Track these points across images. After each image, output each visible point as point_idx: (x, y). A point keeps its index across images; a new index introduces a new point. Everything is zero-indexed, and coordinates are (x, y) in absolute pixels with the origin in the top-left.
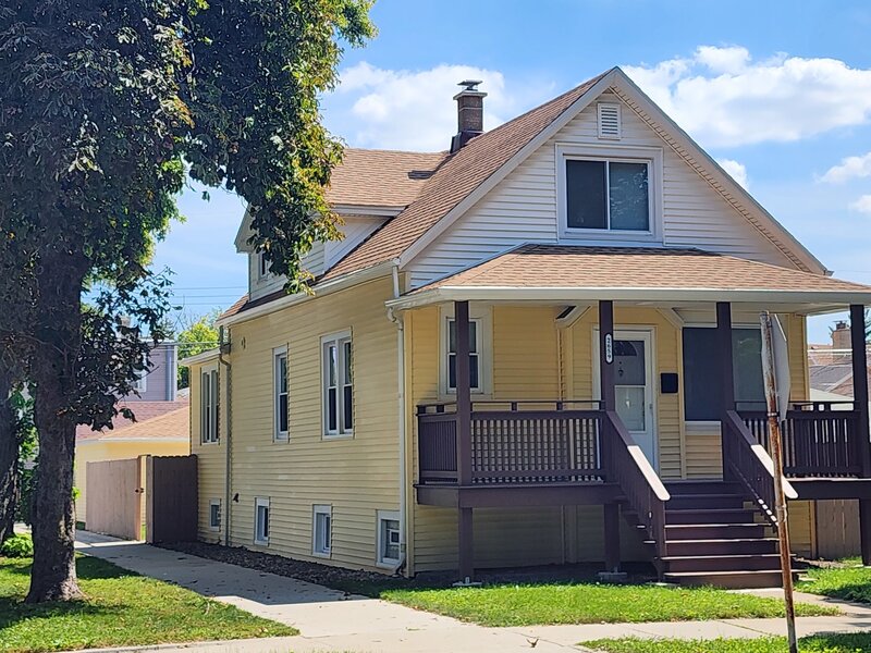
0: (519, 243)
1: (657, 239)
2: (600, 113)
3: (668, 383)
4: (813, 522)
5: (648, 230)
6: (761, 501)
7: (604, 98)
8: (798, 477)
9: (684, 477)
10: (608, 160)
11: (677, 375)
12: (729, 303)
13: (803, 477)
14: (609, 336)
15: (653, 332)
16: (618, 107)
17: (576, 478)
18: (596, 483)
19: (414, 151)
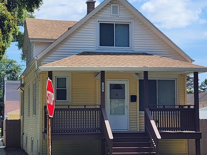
0: (81, 51)
1: (132, 50)
2: (112, 7)
3: (133, 99)
4: (187, 146)
5: (129, 46)
6: (152, 140)
7: (112, 2)
8: (181, 131)
9: (138, 130)
10: (114, 23)
11: (136, 96)
12: (147, 71)
13: (183, 131)
14: (103, 83)
15: (128, 81)
16: (118, 5)
17: (98, 131)
18: (98, 133)
19: (74, 21)
